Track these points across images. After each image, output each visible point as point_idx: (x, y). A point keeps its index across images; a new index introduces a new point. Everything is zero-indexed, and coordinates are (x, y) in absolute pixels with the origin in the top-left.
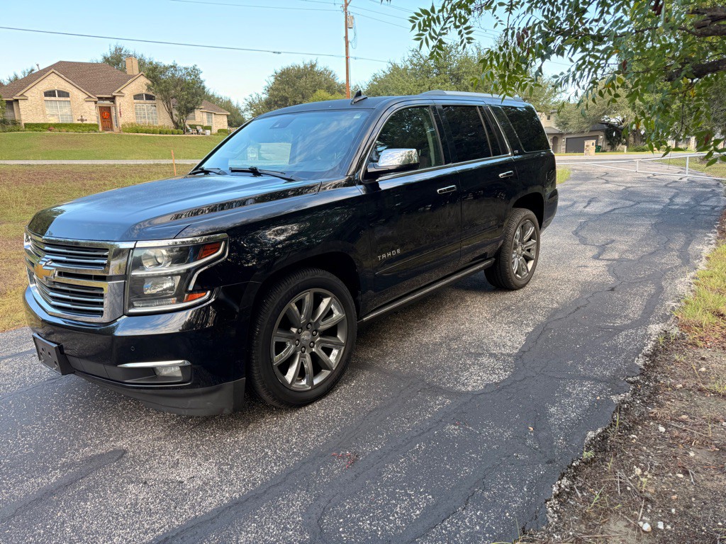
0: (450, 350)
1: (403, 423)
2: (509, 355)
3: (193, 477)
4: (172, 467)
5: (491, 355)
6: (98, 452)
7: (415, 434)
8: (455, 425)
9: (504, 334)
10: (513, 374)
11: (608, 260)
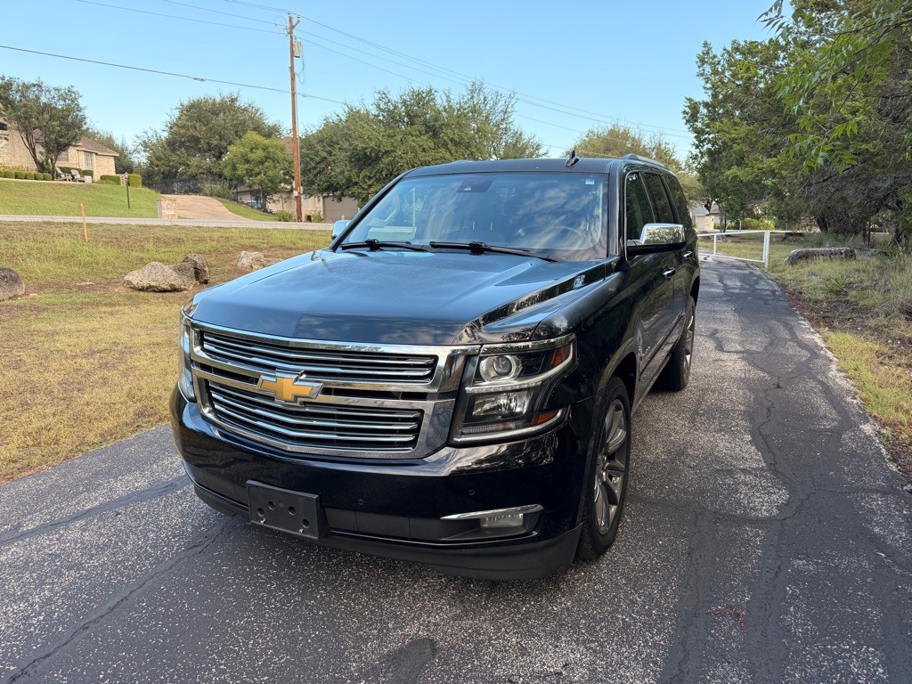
0: (689, 467)
1: (741, 564)
2: (762, 469)
3: (566, 665)
4: (523, 655)
5: (744, 471)
6: (393, 646)
7: (771, 575)
8: (800, 559)
9: (727, 444)
10: (791, 491)
11: (737, 352)
